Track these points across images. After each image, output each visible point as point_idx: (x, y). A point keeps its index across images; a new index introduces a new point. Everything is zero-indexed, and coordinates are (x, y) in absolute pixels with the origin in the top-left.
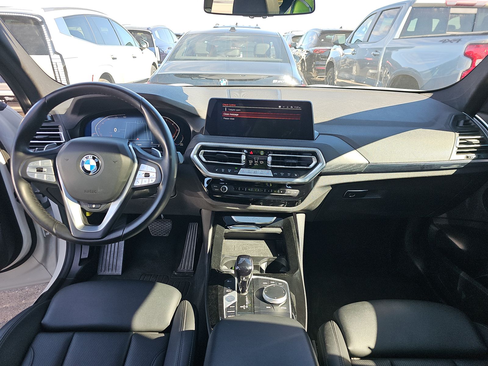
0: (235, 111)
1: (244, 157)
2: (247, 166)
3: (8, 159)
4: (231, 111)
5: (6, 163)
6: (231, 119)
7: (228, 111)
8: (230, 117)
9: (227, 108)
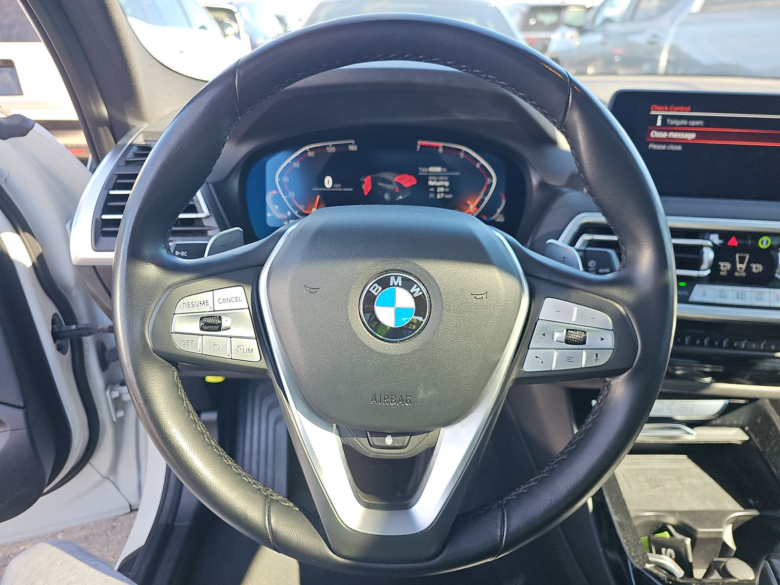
0: (688, 126)
1: (709, 255)
2: (715, 278)
3: (37, 255)
4: (674, 126)
5: (33, 264)
6: (672, 147)
7: (665, 127)
8: (667, 144)
9: (665, 118)
